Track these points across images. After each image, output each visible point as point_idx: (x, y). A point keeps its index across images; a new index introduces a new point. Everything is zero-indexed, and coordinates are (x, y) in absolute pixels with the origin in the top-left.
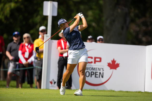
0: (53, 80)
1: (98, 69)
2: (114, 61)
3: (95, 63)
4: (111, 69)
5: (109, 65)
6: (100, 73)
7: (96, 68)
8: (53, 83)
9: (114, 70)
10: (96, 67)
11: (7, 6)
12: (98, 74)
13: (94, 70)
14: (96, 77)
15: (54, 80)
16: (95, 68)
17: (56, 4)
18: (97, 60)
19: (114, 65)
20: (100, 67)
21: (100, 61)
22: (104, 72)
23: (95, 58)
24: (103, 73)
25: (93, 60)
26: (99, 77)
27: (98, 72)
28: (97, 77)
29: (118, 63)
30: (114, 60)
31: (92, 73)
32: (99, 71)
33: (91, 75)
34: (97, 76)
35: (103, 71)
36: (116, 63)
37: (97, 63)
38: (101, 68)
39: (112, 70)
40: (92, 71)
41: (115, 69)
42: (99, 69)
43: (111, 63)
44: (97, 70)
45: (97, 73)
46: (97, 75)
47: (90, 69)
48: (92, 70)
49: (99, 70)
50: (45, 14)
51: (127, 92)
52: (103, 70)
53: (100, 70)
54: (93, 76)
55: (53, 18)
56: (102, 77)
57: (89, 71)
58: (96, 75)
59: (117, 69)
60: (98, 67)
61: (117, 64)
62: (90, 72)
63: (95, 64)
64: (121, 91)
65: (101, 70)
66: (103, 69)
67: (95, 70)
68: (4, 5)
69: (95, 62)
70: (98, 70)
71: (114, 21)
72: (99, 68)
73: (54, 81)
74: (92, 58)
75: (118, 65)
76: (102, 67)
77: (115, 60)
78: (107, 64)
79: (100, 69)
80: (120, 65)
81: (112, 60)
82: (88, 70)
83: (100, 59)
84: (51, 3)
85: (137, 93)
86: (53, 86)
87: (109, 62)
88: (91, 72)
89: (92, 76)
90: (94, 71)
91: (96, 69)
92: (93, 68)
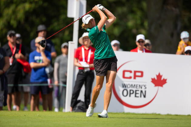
1: (138, 86)
2: (159, 76)
3: (135, 78)
4: (156, 85)
5: (153, 81)
6: (142, 91)
7: (137, 85)
9: (160, 87)
10: (136, 84)
11: (20, 7)
12: (139, 92)
13: (134, 87)
14: (136, 96)
16: (135, 85)
17: (84, 3)
18: (138, 74)
19: (159, 81)
20: (141, 84)
21: (142, 76)
22: (147, 90)
23: (135, 72)
24: (145, 91)
25: (132, 75)
26: (141, 97)
27: (138, 90)
28: (138, 97)
29: (165, 78)
30: (159, 74)
31: (132, 92)
32: (140, 89)
33: (130, 94)
34: (137, 95)
35: (146, 88)
36: (162, 79)
37: (137, 78)
38: (143, 85)
39: (157, 87)
40: (131, 89)
41: (162, 86)
42: (140, 86)
43: (156, 78)
44: (138, 87)
45: (137, 92)
46: (138, 94)
47: (129, 86)
48: (131, 88)
49: (140, 88)
50: (70, 15)
51: (177, 115)
53: (141, 88)
56: (145, 96)
57: (126, 88)
58: (136, 94)
59: (164, 86)
60: (139, 84)
61: (164, 79)
63: (135, 80)
64: (168, 115)
65: (143, 87)
66: (145, 86)
67: (135, 88)
68: (17, 6)
69: (135, 76)
70: (139, 88)
71: (161, 26)
72: (141, 86)
74: (131, 72)
75: (164, 81)
76: (144, 84)
77: (161, 74)
78: (151, 80)
79: (142, 86)
80: (167, 81)
81: (158, 74)
82: (125, 87)
83: (142, 73)
84: (77, 1)
85: (189, 117)
87: (153, 78)
88: (130, 90)
89: (132, 95)
90: (134, 89)
91: (137, 86)
92: (132, 85)
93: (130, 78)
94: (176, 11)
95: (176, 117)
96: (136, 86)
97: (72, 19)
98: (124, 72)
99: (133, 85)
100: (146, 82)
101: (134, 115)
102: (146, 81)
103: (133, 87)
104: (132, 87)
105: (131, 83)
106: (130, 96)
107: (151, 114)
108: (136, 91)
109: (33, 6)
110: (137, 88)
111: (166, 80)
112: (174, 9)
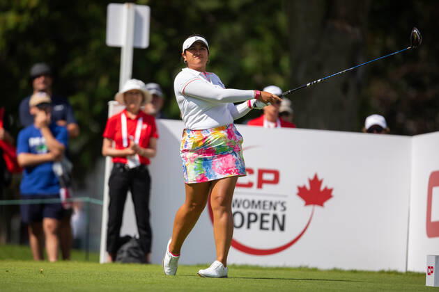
1: (268, 204)
2: (315, 182)
3: (260, 186)
4: (308, 203)
5: (302, 192)
6: (275, 217)
7: (264, 202)
9: (317, 208)
10: (262, 199)
12: (270, 218)
13: (258, 207)
14: (262, 228)
16: (259, 202)
17: (145, 11)
18: (267, 177)
20: (274, 200)
21: (276, 181)
22: (286, 213)
23: (261, 172)
24: (284, 217)
25: (253, 178)
26: (273, 228)
27: (268, 214)
28: (267, 229)
29: (329, 187)
30: (316, 177)
31: (253, 218)
32: (272, 212)
33: (249, 222)
34: (265, 225)
35: (285, 209)
36: (322, 188)
37: (265, 186)
38: (279, 202)
39: (310, 207)
40: (250, 210)
41: (321, 204)
42: (271, 203)
43: (308, 187)
44: (267, 207)
45: (265, 218)
46: (267, 221)
47: (246, 204)
48: (252, 208)
49: (272, 208)
50: (111, 41)
51: (355, 272)
52: (283, 208)
53: (275, 208)
54: (256, 226)
55: (137, 52)
56: (282, 228)
57: (241, 209)
58: (262, 222)
59: (327, 204)
60: (269, 199)
61: (326, 189)
62: (245, 213)
63: (260, 191)
64: (335, 270)
65: (279, 207)
66: (285, 205)
67: (260, 208)
69: (261, 183)
70: (270, 209)
71: (319, 67)
72: (274, 203)
74: (251, 172)
75: (328, 194)
76: (282, 200)
77: (320, 178)
78: (296, 191)
79: (276, 203)
80: (333, 193)
81: (312, 177)
82: (239, 206)
83: (276, 174)
84: (129, 8)
85: (382, 275)
87: (301, 185)
88: (250, 214)
89: (253, 225)
90: (259, 212)
91: (264, 205)
92: (253, 202)
93: (250, 185)
94: (355, 33)
95: (353, 275)
96: (262, 204)
97: (117, 51)
99: (256, 202)
100: (285, 196)
101: (258, 271)
102: (286, 192)
103: (256, 207)
104: (254, 206)
105: (251, 198)
106: (249, 227)
107: (295, 269)
108: (262, 215)
109: (26, 18)
110: (264, 209)
111: (331, 191)
112: (349, 28)
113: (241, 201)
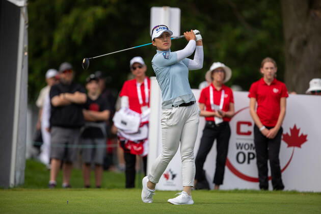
0: (170, 170)
4: (290, 145)
5: (285, 138)
8: (170, 177)
9: (296, 149)
15: (172, 170)
19: (295, 139)
25: (251, 129)
29: (304, 134)
30: (295, 127)
31: (251, 156)
36: (300, 135)
39: (291, 148)
43: (290, 134)
54: (253, 162)
61: (302, 135)
73: (172, 173)
74: (249, 124)
77: (298, 128)
81: (292, 127)
86: (170, 182)
87: (285, 133)
89: (251, 161)
92: (252, 145)
93: (249, 133)
98: (239, 124)
104: (253, 148)
105: (250, 142)
106: (249, 163)
111: (306, 136)
113: (243, 144)
